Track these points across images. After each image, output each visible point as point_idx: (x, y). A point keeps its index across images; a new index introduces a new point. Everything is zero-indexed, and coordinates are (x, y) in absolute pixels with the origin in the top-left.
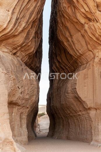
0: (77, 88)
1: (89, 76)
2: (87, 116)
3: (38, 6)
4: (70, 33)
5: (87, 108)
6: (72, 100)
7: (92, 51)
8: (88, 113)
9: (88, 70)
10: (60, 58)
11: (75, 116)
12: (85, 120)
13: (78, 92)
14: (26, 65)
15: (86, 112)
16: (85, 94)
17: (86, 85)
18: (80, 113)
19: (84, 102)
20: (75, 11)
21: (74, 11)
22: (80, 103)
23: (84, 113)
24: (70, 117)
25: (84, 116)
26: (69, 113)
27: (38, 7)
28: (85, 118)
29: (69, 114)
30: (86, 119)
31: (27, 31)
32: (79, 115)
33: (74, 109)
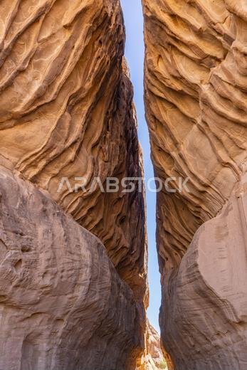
0: (198, 263)
1: (230, 231)
2: (239, 349)
3: (76, 47)
4: (171, 136)
5: (235, 320)
6: (192, 302)
7: (231, 162)
8: (239, 336)
9: (226, 214)
10: (168, 224)
11: (206, 351)
12: (234, 360)
13: (202, 274)
14: (74, 218)
15: (234, 334)
16: (225, 280)
17: (225, 254)
18: (218, 342)
19: (223, 301)
20: (172, 60)
21: (170, 60)
22: (215, 309)
23: (228, 338)
24: (197, 356)
25: (230, 348)
26: (193, 344)
27: (78, 49)
28: (232, 355)
29: (194, 346)
30: (236, 358)
31: (58, 118)
32: (217, 347)
33: (202, 332)
